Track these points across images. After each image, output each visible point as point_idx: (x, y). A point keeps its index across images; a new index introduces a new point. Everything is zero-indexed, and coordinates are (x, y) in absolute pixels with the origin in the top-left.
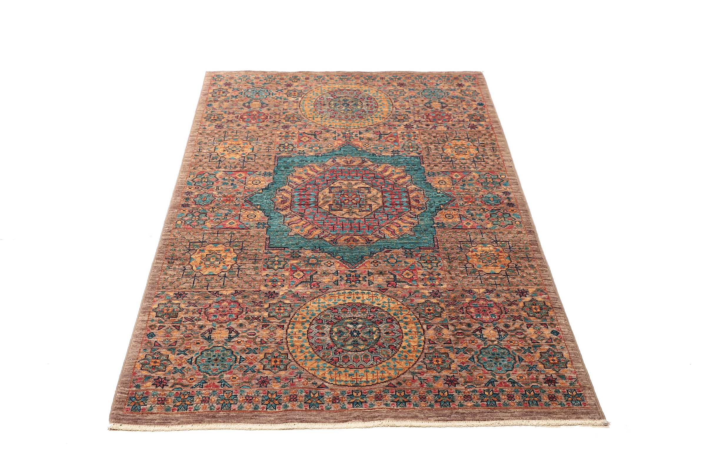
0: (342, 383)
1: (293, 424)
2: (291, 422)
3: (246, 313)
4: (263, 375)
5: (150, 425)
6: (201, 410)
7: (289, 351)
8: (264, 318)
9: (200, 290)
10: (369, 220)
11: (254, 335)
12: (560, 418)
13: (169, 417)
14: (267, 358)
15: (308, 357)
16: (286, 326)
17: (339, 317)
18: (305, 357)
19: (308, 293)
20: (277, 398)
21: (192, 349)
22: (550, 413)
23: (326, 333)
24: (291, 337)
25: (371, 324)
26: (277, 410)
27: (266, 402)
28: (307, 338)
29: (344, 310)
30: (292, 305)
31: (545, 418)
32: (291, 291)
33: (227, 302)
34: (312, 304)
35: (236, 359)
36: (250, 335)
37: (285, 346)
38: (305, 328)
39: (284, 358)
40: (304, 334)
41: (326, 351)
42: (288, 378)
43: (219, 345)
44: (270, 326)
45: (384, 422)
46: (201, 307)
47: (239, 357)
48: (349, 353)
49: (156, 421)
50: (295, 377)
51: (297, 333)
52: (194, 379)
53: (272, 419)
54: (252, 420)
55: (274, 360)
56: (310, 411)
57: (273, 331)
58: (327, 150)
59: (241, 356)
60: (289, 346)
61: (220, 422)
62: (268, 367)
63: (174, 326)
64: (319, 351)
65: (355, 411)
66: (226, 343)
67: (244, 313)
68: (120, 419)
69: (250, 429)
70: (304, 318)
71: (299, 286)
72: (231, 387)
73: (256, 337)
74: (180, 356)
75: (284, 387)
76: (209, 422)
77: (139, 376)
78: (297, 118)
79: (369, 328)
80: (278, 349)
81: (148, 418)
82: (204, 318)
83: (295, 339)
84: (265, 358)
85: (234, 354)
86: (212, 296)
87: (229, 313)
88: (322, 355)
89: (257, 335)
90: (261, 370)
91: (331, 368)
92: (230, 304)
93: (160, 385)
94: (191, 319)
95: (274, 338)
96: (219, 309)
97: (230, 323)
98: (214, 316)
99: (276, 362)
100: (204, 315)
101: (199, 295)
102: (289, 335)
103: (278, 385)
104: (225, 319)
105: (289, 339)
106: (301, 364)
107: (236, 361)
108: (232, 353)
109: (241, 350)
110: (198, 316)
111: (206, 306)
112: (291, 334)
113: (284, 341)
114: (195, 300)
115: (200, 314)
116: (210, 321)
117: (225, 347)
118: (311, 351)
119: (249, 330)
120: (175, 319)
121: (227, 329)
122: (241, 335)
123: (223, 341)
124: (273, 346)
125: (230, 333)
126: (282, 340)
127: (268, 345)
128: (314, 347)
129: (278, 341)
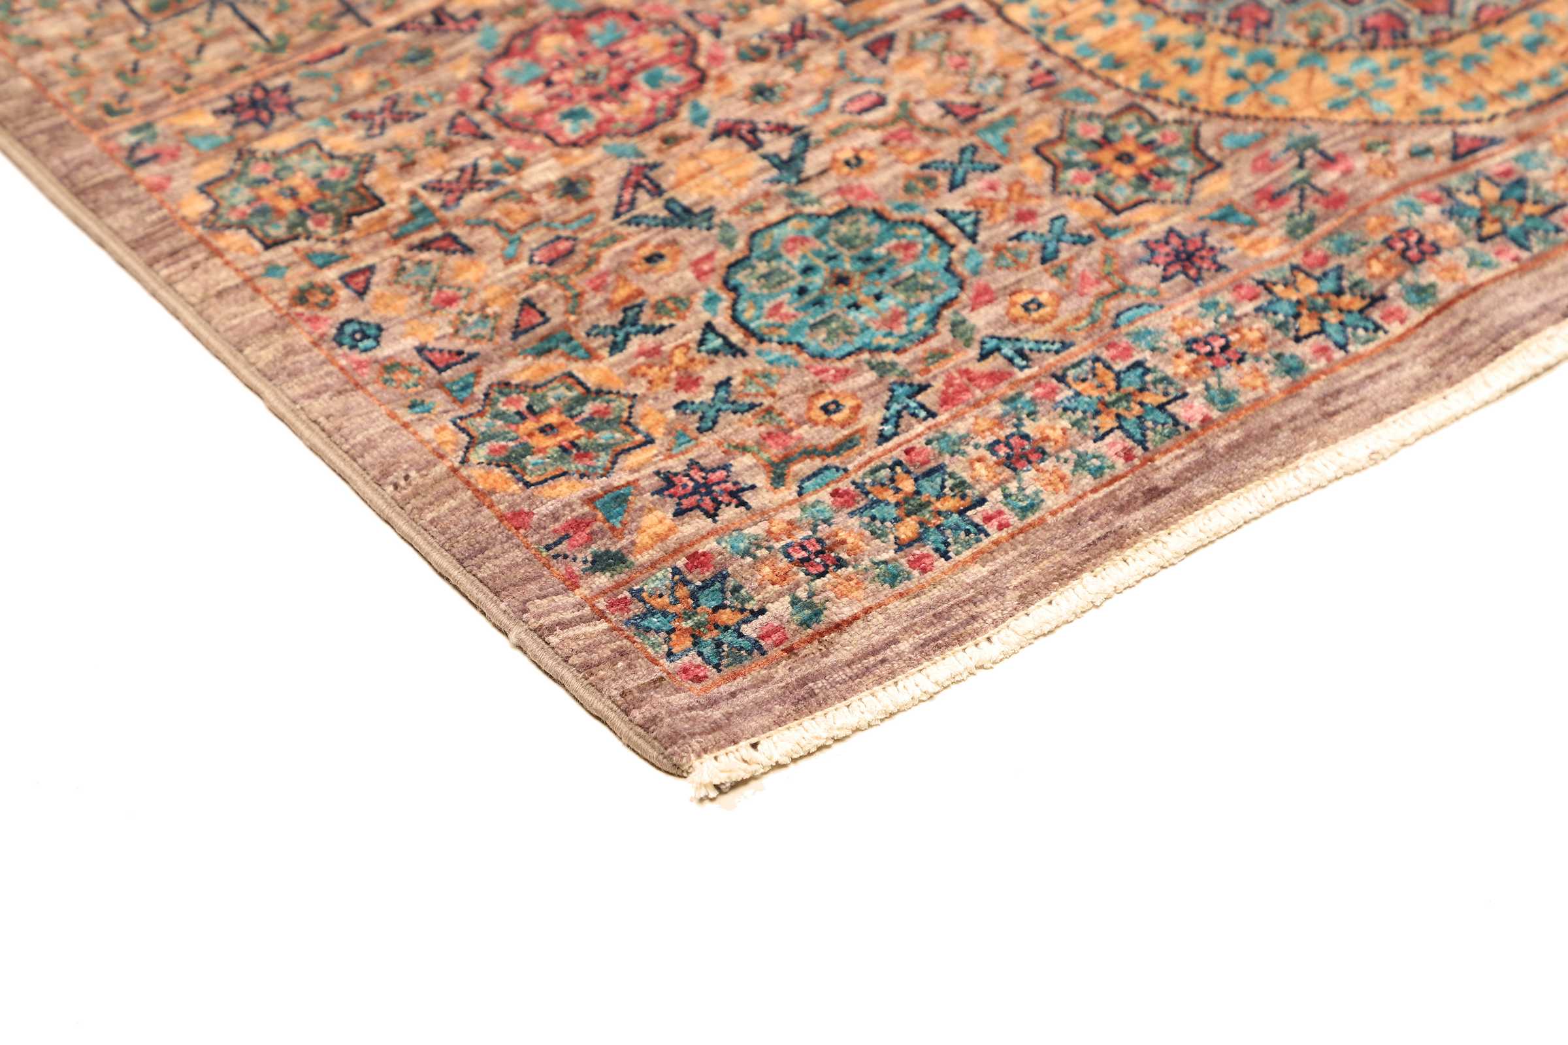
0: (1538, 92)
1: (1533, 343)
2: (1526, 335)
3: (717, 33)
4: (1145, 235)
5: (893, 674)
6: (1051, 501)
7: (1131, 92)
8: (829, 18)
9: (335, 43)
11: (881, 102)
13: (940, 600)
14: (1069, 165)
15: (1251, 72)
16: (976, 4)
18: (1237, 76)
20: (1329, 285)
21: (655, 294)
24: (1065, 35)
26: (1396, 328)
27: (1307, 324)
28: (1143, 2)
33: (553, 31)
35: (931, 230)
36: (867, 110)
37: (1084, 80)
39: (1146, 129)
41: (1301, 11)
42: (1275, 188)
43: (774, 215)
44: (902, 36)
46: (450, 111)
47: (937, 220)
49: (904, 646)
50: (1301, 166)
51: (1069, 7)
52: (849, 403)
53: (1419, 369)
54: (1339, 419)
55: (1106, 156)
56: (1540, 260)
57: (946, 48)
59: (943, 213)
60: (1102, 73)
61: (1213, 497)
62: (1122, 194)
63: (425, 246)
64: (1267, 24)
66: (791, 194)
67: (705, 38)
68: (716, 727)
69: (1375, 458)
72: (1065, 346)
73: (903, 103)
74: (634, 345)
75: (1308, 230)
76: (1158, 524)
77: (555, 516)
80: (1069, 105)
81: (844, 654)
82: (529, 146)
83: (1093, 34)
84: (1057, 167)
85: (896, 215)
86: (436, 41)
87: (633, 72)
88: (1300, 36)
89: (893, 96)
90: (1111, 220)
91: (1407, 60)
92: (576, 33)
93: (714, 500)
94: (467, 176)
95: (992, 74)
96: (556, 77)
97: (696, 106)
98: (572, 115)
99: (1125, 158)
100: (506, 133)
101: (359, 63)
102: (1041, 30)
103: (1264, 239)
104: (646, 103)
105: (1064, 48)
106: (1254, 110)
107: (942, 239)
108: (879, 216)
109: (908, 189)
110: (486, 149)
111: (464, 94)
112: (1041, 22)
113: (1048, 62)
114: (371, 92)
115: (485, 137)
116: (575, 144)
117: (808, 209)
118: (1228, 41)
119: (828, 93)
120: (384, 218)
121: (714, 136)
122: (818, 131)
123: (767, 195)
124: (1029, 103)
125: (755, 144)
126: (1036, 62)
127: (1004, 110)
128: (1222, 22)
129: (1021, 76)
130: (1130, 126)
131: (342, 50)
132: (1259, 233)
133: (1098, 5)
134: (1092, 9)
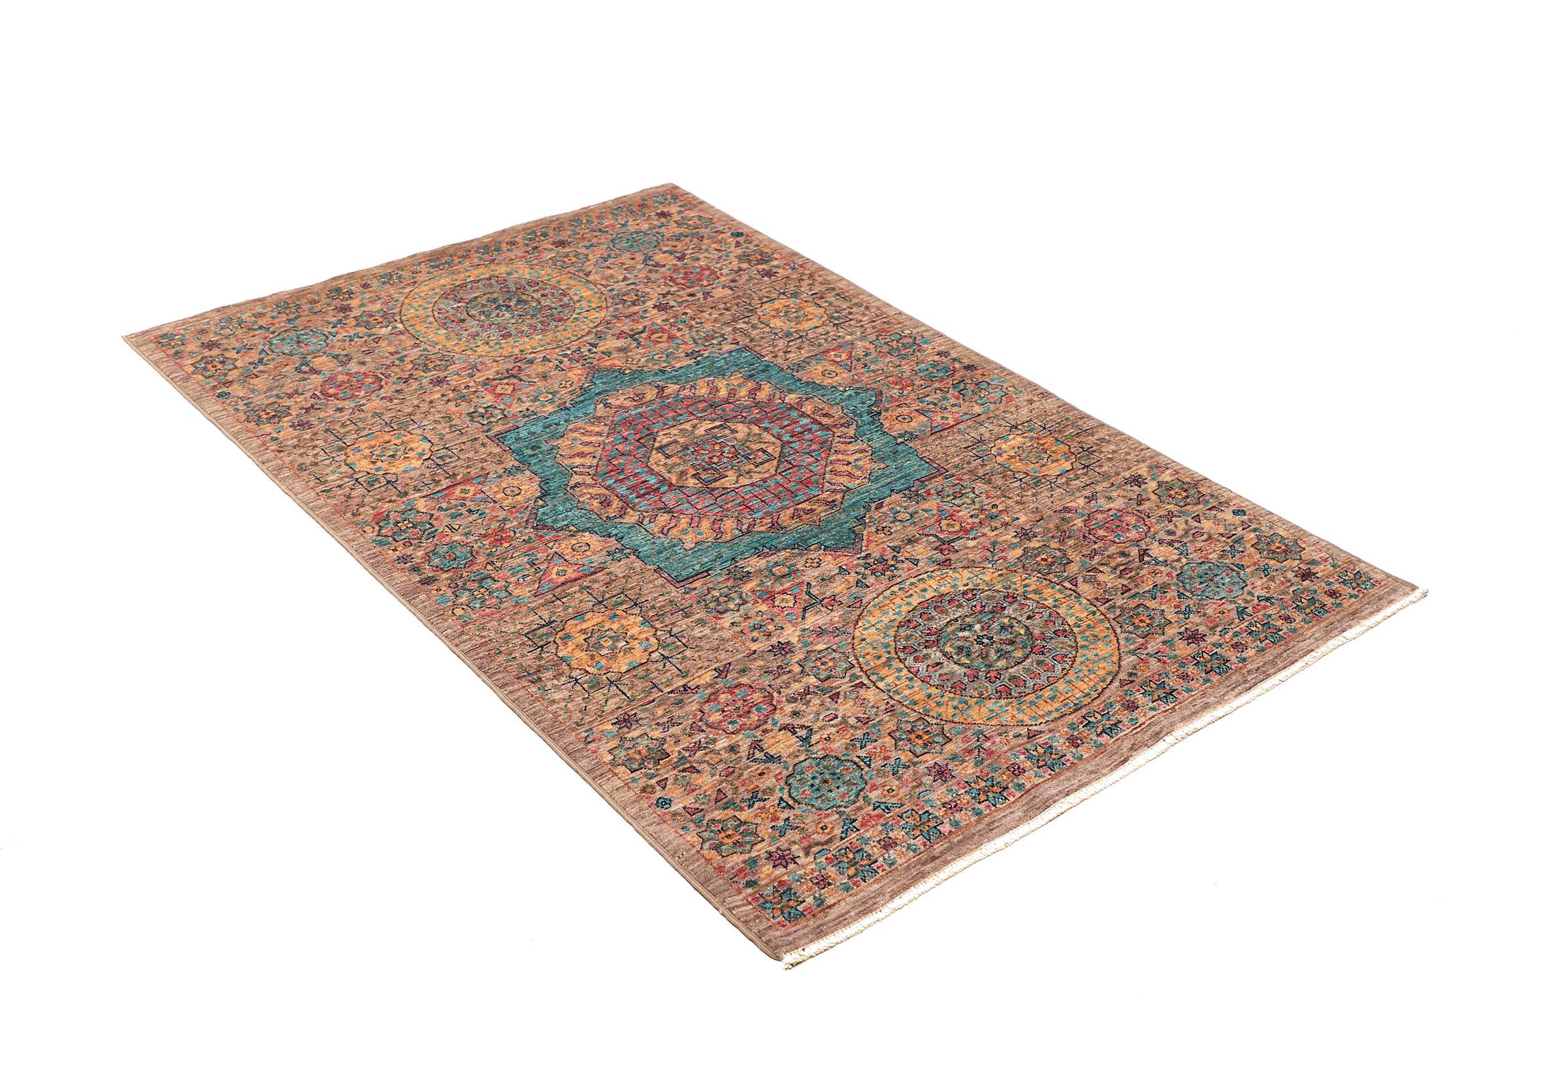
0: (1055, 715)
1: (1058, 804)
2: (1055, 802)
3: (779, 693)
4: (927, 765)
5: (849, 923)
6: (899, 861)
7: (920, 713)
8: (817, 687)
9: (651, 699)
10: (790, 473)
11: (836, 717)
12: (1371, 613)
13: (864, 897)
14: (901, 739)
15: (960, 706)
16: (866, 682)
17: (929, 629)
18: (955, 708)
19: (836, 619)
20: (989, 783)
21: (763, 787)
22: (1353, 614)
23: (941, 661)
24: (898, 693)
25: (991, 616)
26: (1012, 799)
27: (983, 798)
28: (922, 681)
29: (925, 617)
30: (834, 647)
31: (1354, 622)
32: (804, 630)
33: (724, 693)
34: (864, 632)
35: (855, 763)
36: (831, 720)
37: (904, 709)
38: (900, 670)
39: (926, 727)
40: (910, 680)
41: (975, 685)
42: (969, 748)
43: (801, 758)
44: (842, 693)
45: (1179, 733)
46: (690, 722)
47: (857, 760)
48: (1011, 670)
49: (852, 914)
50: (978, 741)
51: (898, 683)
52: (830, 826)
53: (1020, 814)
54: (994, 831)
55: (913, 736)
56: (1059, 774)
57: (857, 698)
58: (572, 393)
59: (859, 757)
60: (909, 706)
61: (953, 859)
62: (919, 750)
63: (684, 770)
64: (965, 689)
65: (1120, 741)
66: (807, 751)
67: (775, 694)
68: (790, 943)
69: (1007, 845)
70: (879, 657)
71: (807, 615)
72: (902, 805)
73: (843, 717)
74: (756, 806)
75: (981, 764)
76: (936, 869)
77: (733, 868)
78: (441, 360)
79: (996, 624)
80: (900, 718)
81: (832, 917)
82: (718, 734)
83: (907, 692)
84: (897, 740)
85: (843, 758)
86: (685, 696)
87: (751, 707)
88: (976, 694)
89: (840, 715)
90: (916, 760)
91: (1012, 703)
92: (732, 693)
93: (786, 861)
94: (697, 745)
95: (873, 707)
96: (726, 709)
97: (773, 719)
98: (731, 723)
99: (919, 737)
100: (710, 729)
101: (659, 706)
102: (889, 691)
103: (967, 766)
104: (756, 718)
105: (897, 697)
106: (961, 720)
107: (859, 766)
108: (837, 758)
109: (846, 749)
110: (703, 735)
111: (695, 716)
112: (889, 688)
113: (892, 702)
114: (664, 716)
115: (703, 731)
116: (733, 733)
117: (813, 756)
118: (952, 695)
119: (818, 714)
120: (670, 761)
121: (780, 730)
122: (815, 728)
123: (799, 750)
124: (886, 717)
125: (794, 733)
126: (888, 702)
127: (878, 720)
128: (949, 689)
129: (883, 708)
130: (920, 725)
131: (654, 701)
132: (966, 764)
133: (908, 682)
134: (905, 684)
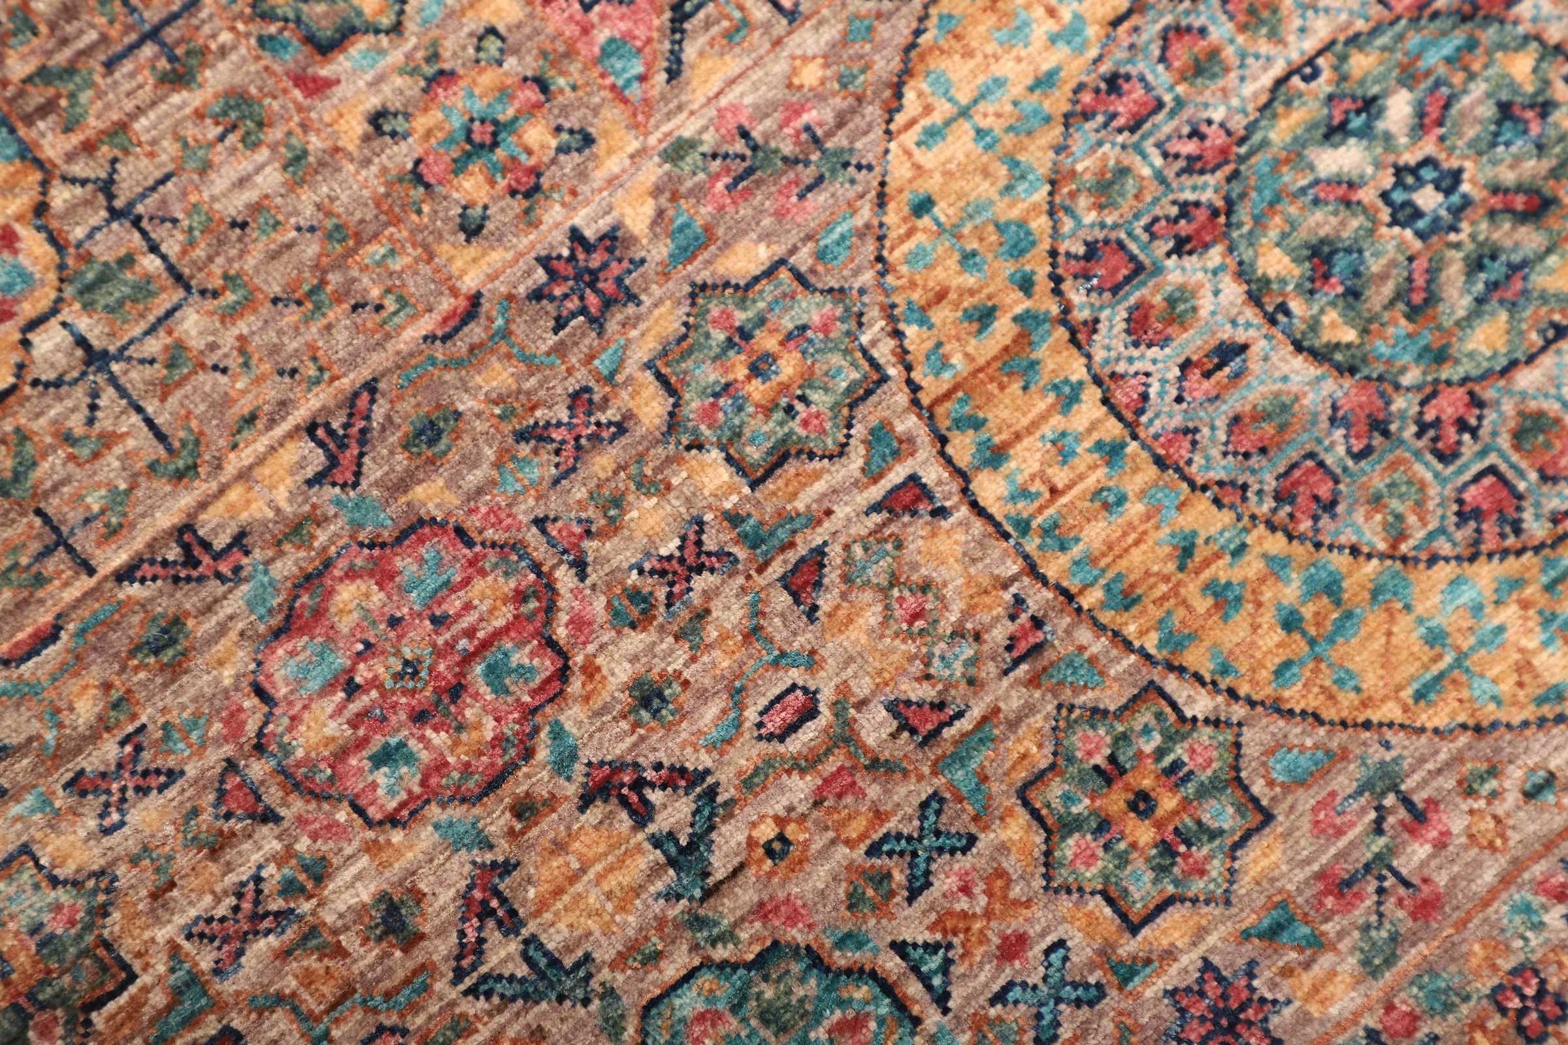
3: (580, 567)
4: (1171, 977)
7: (1148, 657)
8: (733, 519)
9: (44, 618)
11: (809, 712)
14: (1070, 825)
15: (1308, 611)
16: (933, 474)
17: (1195, 134)
18: (1290, 622)
19: (811, 75)
23: (1241, 336)
24: (1056, 537)
25: (1458, 38)
28: (1161, 462)
29: (1182, 53)
30: (803, 259)
32: (678, 150)
33: (352, 574)
34: (926, 158)
35: (887, 988)
36: (792, 728)
37: (1084, 635)
38: (1068, 398)
39: (1171, 738)
40: (1111, 453)
41: (1375, 477)
42: (1344, 869)
43: (671, 971)
44: (835, 552)
46: (215, 757)
47: (892, 964)
48: (1525, 379)
50: (1378, 828)
51: (1061, 477)
55: (1115, 801)
57: (894, 580)
59: (900, 948)
60: (1105, 617)
62: (1138, 887)
64: (1330, 506)
66: (697, 922)
67: (565, 578)
70: (984, 317)
73: (838, 706)
75: (1389, 961)
79: (1478, 89)
80: (1067, 695)
82: (332, 829)
83: (1095, 534)
84: (1052, 833)
85: (840, 959)
86: (189, 599)
87: (468, 659)
88: (1375, 538)
89: (826, 696)
90: (1128, 947)
91: (1517, 583)
92: (385, 577)
94: (247, 906)
95: (958, 633)
96: (362, 675)
97: (558, 733)
98: (384, 758)
99: (1142, 804)
100: (298, 805)
101: (76, 663)
102: (1024, 527)
103: (1332, 974)
104: (489, 729)
105: (1056, 567)
106: (1312, 702)
107: (901, 1005)
108: (816, 960)
109: (854, 902)
110: (269, 841)
111: (234, 720)
112: (1024, 508)
113: (1034, 600)
114: (102, 726)
115: (269, 817)
116: (393, 820)
117: (720, 953)
118: (1276, 544)
119: (737, 695)
120: (136, 1004)
121: (586, 802)
122: (727, 779)
123: (661, 922)
124: (1011, 695)
125: (642, 814)
126: (1019, 601)
127: (976, 712)
128: (1268, 504)
129: (999, 634)
130: (1146, 730)
131: (50, 636)
132: (1326, 961)
133: (1101, 473)
134: (1091, 481)
